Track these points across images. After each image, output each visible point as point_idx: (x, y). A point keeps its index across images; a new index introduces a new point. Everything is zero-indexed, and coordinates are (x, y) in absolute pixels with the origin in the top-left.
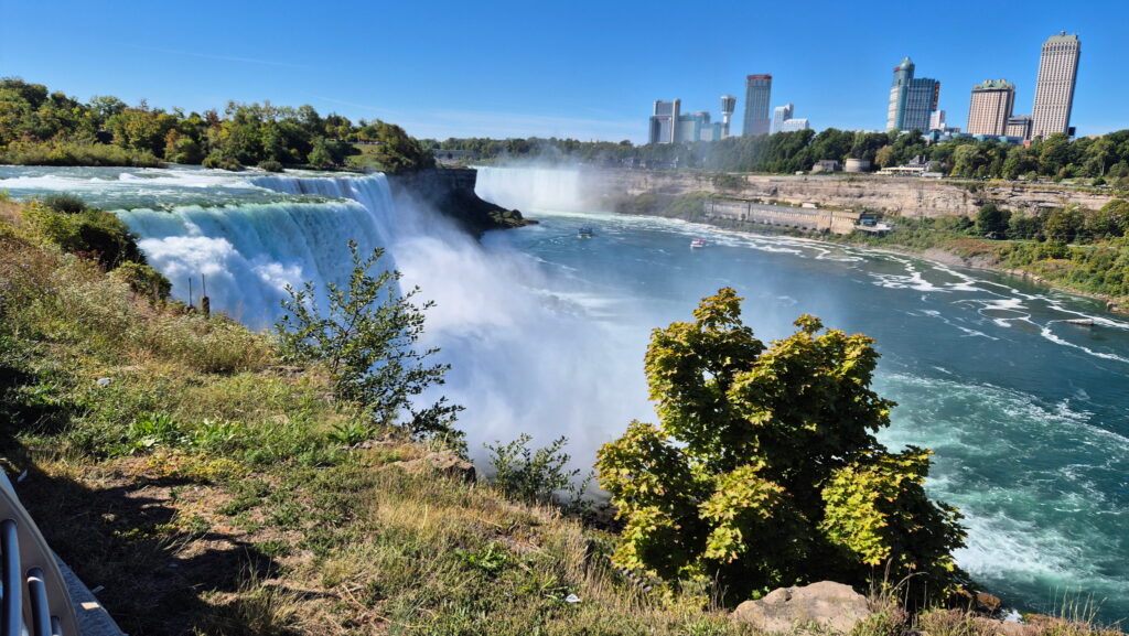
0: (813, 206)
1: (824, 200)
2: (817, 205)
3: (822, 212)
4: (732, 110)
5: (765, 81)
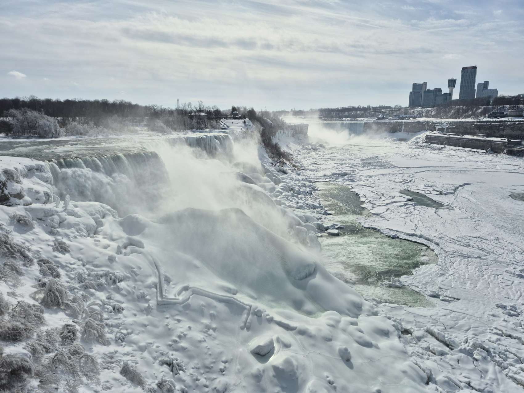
4: (454, 86)
5: (473, 70)
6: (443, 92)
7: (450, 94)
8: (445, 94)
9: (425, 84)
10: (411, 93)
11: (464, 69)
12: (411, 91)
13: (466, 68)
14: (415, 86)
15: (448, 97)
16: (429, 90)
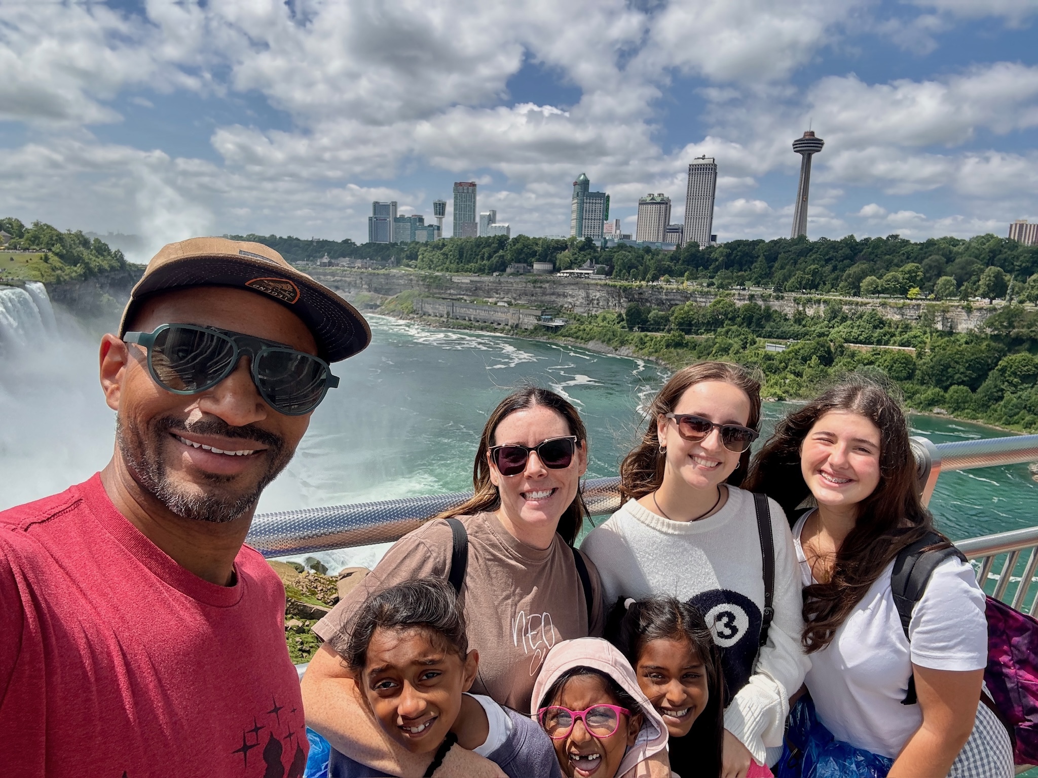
0: (506, 305)
1: (514, 299)
2: (510, 304)
3: (512, 310)
4: (443, 214)
5: (471, 188)
6: (426, 224)
7: (439, 228)
8: (431, 226)
9: (395, 204)
10: (370, 219)
11: (456, 184)
12: (371, 215)
13: (460, 184)
14: (376, 205)
15: (436, 232)
16: (402, 217)
